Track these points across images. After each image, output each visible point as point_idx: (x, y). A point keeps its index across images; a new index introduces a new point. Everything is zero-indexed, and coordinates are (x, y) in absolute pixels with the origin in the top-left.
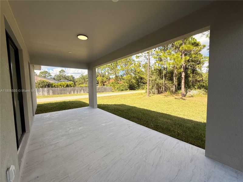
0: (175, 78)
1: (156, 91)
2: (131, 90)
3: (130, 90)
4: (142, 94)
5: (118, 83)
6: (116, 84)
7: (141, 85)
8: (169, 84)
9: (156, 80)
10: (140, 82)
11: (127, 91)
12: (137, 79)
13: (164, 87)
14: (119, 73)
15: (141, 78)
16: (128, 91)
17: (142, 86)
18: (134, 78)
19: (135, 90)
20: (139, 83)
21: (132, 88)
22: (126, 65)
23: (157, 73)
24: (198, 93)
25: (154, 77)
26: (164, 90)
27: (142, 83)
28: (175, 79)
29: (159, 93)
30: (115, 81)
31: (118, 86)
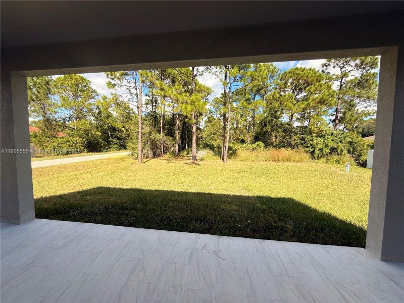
0: (177, 132)
1: (150, 153)
2: (92, 152)
3: (88, 152)
4: (122, 159)
5: (54, 137)
6: (47, 139)
7: (113, 142)
8: (169, 141)
9: (150, 134)
10: (112, 136)
11: (82, 154)
12: (103, 130)
13: (162, 147)
14: (55, 113)
15: (114, 129)
16: (85, 154)
17: (115, 144)
18: (97, 128)
19: (100, 151)
20: (108, 137)
21: (93, 146)
22: (76, 96)
23: (151, 121)
24: (207, 154)
25: (147, 129)
26: (162, 151)
27: (115, 137)
28: (178, 135)
29: (155, 155)
30: (43, 130)
31: (55, 144)
